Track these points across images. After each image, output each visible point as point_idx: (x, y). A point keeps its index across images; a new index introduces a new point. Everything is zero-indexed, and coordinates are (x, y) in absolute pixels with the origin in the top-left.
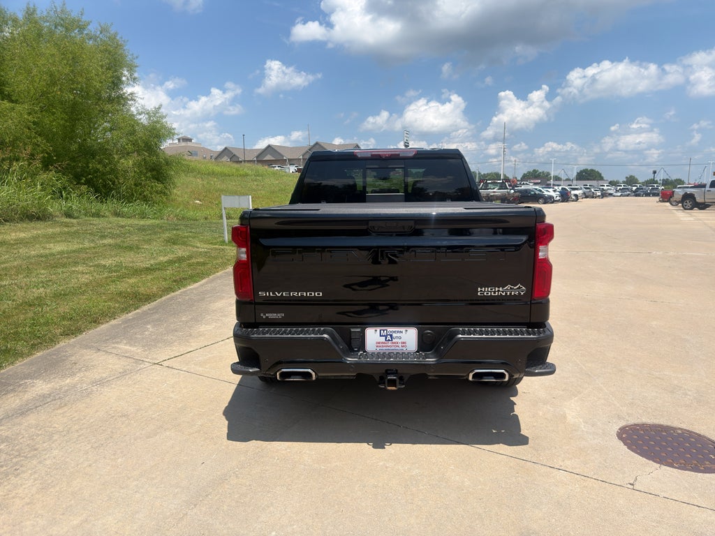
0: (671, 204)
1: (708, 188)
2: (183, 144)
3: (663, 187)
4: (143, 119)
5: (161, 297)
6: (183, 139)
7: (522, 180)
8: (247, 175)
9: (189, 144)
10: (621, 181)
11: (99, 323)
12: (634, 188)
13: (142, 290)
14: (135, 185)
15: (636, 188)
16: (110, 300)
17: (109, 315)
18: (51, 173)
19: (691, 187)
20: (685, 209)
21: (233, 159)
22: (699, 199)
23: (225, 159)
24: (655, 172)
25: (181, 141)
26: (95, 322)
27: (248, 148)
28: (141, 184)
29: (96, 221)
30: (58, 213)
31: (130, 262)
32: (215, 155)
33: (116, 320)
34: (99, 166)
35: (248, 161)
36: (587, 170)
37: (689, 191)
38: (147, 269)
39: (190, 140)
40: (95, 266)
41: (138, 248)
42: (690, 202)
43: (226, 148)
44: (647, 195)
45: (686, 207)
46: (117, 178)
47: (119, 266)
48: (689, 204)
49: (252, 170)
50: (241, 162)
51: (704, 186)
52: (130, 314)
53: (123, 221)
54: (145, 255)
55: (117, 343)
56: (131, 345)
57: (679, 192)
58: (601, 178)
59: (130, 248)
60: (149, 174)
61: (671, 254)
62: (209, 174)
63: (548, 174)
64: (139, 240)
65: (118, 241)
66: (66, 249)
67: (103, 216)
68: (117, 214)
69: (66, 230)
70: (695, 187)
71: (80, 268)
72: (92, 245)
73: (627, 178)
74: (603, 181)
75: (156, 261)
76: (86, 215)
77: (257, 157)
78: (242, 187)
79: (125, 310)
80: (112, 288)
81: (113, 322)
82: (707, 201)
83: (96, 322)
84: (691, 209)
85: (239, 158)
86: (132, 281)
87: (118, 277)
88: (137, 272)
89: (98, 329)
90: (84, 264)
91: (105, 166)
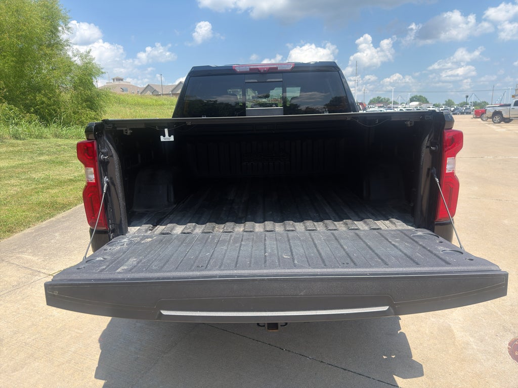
0: (482, 119)
1: (512, 107)
2: (117, 83)
3: (473, 108)
4: (77, 61)
5: (76, 205)
6: (117, 79)
7: (369, 104)
8: (164, 105)
9: (121, 82)
10: (441, 104)
11: (13, 232)
12: (452, 109)
13: (60, 200)
14: (74, 113)
15: (453, 108)
16: (28, 210)
17: (24, 224)
18: (4, 105)
19: (498, 106)
20: (495, 123)
21: (154, 93)
22: (505, 115)
23: (149, 93)
24: (467, 97)
25: (115, 80)
26: (9, 231)
27: (166, 85)
28: (78, 112)
29: (38, 141)
30: (7, 136)
31: (58, 175)
32: (141, 91)
33: (30, 229)
34: (44, 99)
35: (166, 94)
36: (417, 96)
37: (498, 109)
38: (71, 180)
39: (122, 80)
40: (26, 179)
41: (68, 162)
42: (499, 117)
43: (149, 85)
44: (462, 113)
45: (496, 121)
46: (59, 108)
47: (47, 178)
48: (497, 118)
49: (168, 101)
50: (160, 95)
51: (509, 105)
52: (44, 223)
53: (60, 141)
54: (71, 168)
55: (22, 252)
56: (34, 255)
57: (490, 111)
58: (427, 102)
59: (61, 163)
60: (84, 104)
61: (500, 158)
62: (135, 105)
63: (388, 100)
64: (70, 156)
65: (53, 157)
66: (7, 165)
67: (45, 138)
68: (56, 136)
69: (12, 149)
70: (501, 106)
71: (13, 181)
72: (30, 161)
73: (446, 101)
74: (428, 104)
75: (80, 174)
76: (31, 137)
77: (172, 91)
78: (160, 114)
79: (40, 219)
80: (34, 198)
81: (27, 231)
82: (511, 116)
83: (11, 231)
84: (499, 123)
85: (158, 92)
86: (53, 191)
87: (43, 188)
88: (61, 183)
89: (11, 238)
90: (17, 177)
91: (49, 99)
